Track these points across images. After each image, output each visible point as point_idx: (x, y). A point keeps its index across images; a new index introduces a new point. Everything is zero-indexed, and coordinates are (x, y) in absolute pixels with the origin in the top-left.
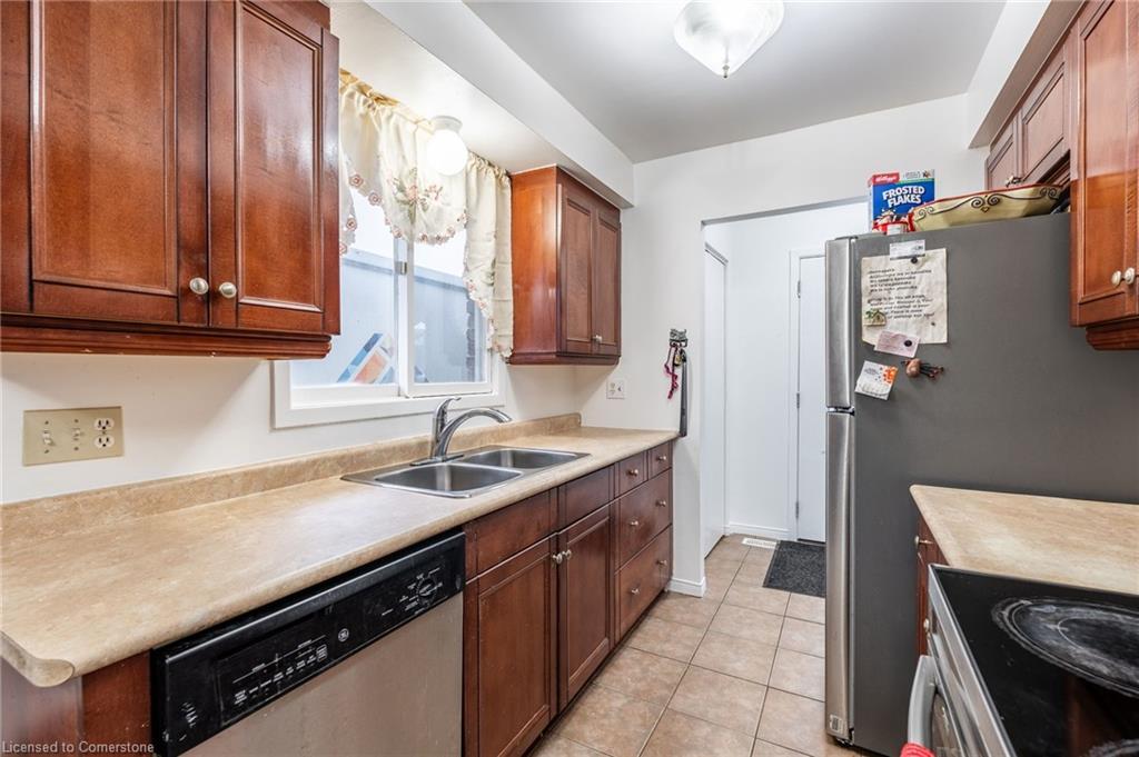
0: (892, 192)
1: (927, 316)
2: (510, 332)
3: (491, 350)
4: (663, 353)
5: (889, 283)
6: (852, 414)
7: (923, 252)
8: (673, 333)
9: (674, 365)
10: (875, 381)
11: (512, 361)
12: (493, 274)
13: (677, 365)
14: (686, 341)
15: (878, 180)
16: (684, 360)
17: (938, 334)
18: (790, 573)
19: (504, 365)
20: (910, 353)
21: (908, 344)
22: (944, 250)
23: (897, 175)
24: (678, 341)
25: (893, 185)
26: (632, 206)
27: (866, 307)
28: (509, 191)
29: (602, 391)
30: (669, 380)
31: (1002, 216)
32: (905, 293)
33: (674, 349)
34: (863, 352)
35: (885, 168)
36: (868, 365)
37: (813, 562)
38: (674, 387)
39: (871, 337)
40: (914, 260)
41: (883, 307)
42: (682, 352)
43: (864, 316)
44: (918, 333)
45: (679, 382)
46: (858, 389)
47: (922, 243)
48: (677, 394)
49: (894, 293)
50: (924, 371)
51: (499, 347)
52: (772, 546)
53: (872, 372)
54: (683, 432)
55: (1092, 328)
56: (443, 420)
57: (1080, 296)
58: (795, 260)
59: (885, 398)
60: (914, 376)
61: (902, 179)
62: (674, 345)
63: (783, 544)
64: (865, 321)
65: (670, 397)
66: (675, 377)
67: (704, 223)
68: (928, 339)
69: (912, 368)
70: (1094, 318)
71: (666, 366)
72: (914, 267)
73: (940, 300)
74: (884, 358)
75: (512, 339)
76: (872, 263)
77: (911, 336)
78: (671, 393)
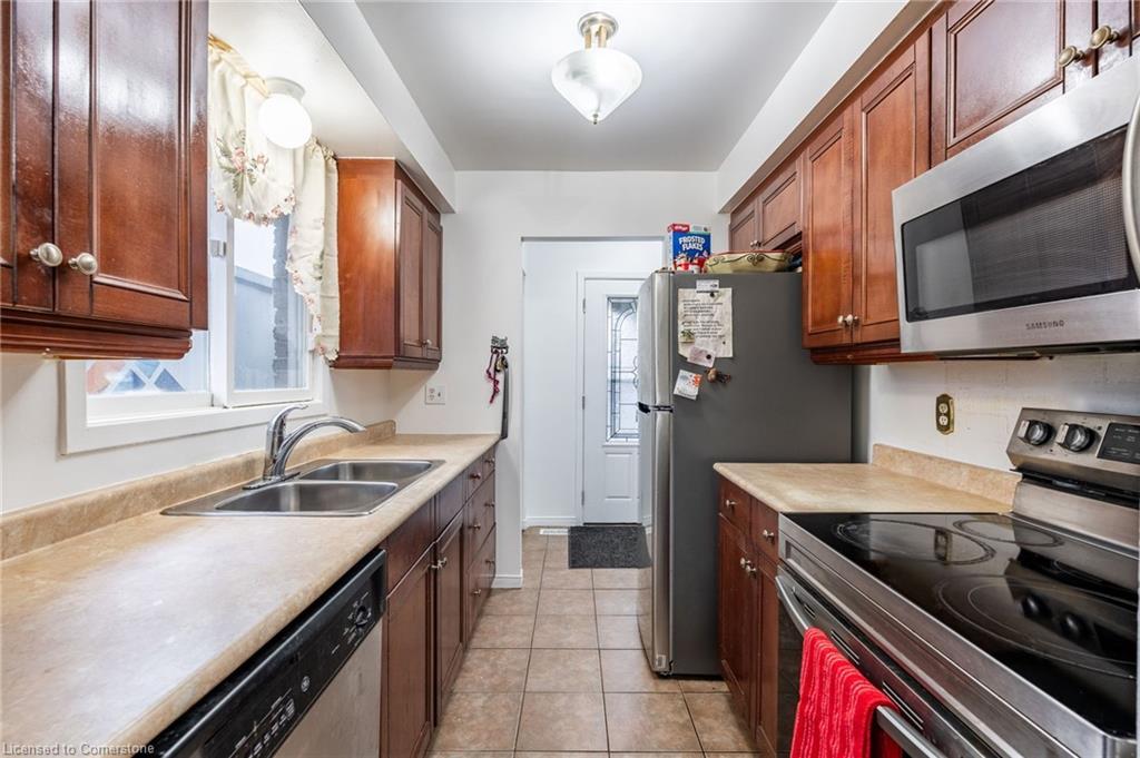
0: (685, 239)
1: (721, 337)
2: (336, 332)
3: (313, 352)
4: (484, 358)
5: (697, 310)
6: (671, 411)
7: (717, 289)
8: (495, 340)
9: (496, 370)
10: (687, 386)
11: (335, 365)
12: (321, 267)
13: (499, 371)
14: (506, 348)
15: (676, 228)
16: (506, 367)
17: (726, 351)
18: (586, 553)
19: (328, 368)
20: (709, 364)
21: (709, 357)
22: (730, 289)
23: (688, 226)
24: (499, 347)
25: (686, 233)
26: (453, 211)
27: (681, 328)
28: (336, 175)
29: (420, 396)
30: (490, 386)
31: (763, 269)
32: (707, 318)
33: (495, 356)
34: (678, 363)
35: (680, 219)
36: (682, 373)
38: (496, 391)
39: (685, 351)
40: (712, 295)
41: (692, 328)
42: (503, 358)
43: (680, 335)
44: (715, 349)
45: (501, 387)
46: (676, 392)
47: (717, 283)
48: (499, 399)
49: (700, 318)
50: (720, 377)
51: (323, 349)
52: (565, 533)
53: (685, 378)
54: (504, 435)
55: (814, 350)
56: (281, 433)
57: (810, 329)
58: (581, 280)
59: (694, 398)
60: (712, 381)
61: (692, 230)
62: (496, 352)
63: (573, 530)
64: (681, 338)
65: (491, 401)
66: (496, 382)
67: (522, 239)
68: (720, 355)
69: (711, 375)
70: (817, 344)
71: (488, 371)
72: (712, 300)
73: (728, 326)
74: (693, 368)
75: (338, 340)
76: (685, 294)
77: (710, 351)
78: (493, 397)
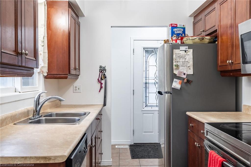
0: (176, 29)
1: (189, 67)
2: (46, 65)
4: (96, 74)
5: (180, 57)
6: (171, 94)
7: (187, 49)
8: (101, 67)
9: (101, 79)
10: (177, 84)
12: (43, 42)
13: (102, 79)
14: (105, 70)
15: (172, 25)
16: (106, 78)
17: (191, 72)
18: (138, 154)
20: (185, 77)
21: (184, 74)
22: (192, 49)
23: (177, 25)
24: (102, 70)
25: (176, 27)
26: (84, 16)
27: (174, 64)
28: (47, 7)
29: (71, 89)
30: (99, 85)
32: (184, 60)
33: (101, 73)
34: (173, 76)
35: (174, 22)
36: (175, 80)
37: (143, 149)
38: (101, 87)
39: (176, 72)
40: (186, 52)
41: (178, 64)
42: (104, 74)
43: (174, 66)
44: (186, 71)
45: (103, 85)
46: (173, 87)
47: (187, 47)
48: (103, 90)
49: (181, 60)
50: (188, 81)
52: (128, 147)
53: (176, 82)
54: (105, 105)
55: (221, 72)
56: (39, 101)
57: (220, 64)
58: (132, 41)
59: (179, 89)
60: (186, 83)
61: (178, 26)
62: (101, 72)
63: (131, 146)
65: (100, 91)
66: (101, 84)
67: (111, 27)
68: (189, 73)
69: (185, 81)
70: (222, 70)
71: (98, 79)
72: (185, 54)
73: (191, 63)
74: (179, 78)
76: (176, 51)
77: (185, 72)
78: (100, 90)
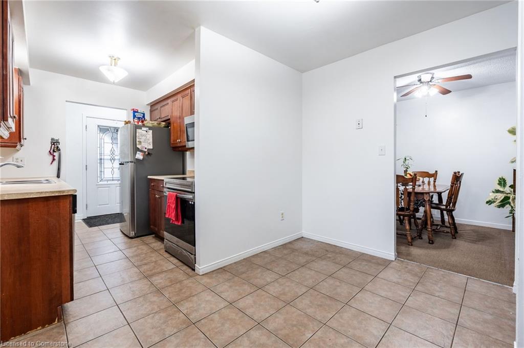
0: (137, 114)
1: (149, 143)
4: (47, 147)
5: (142, 135)
6: (135, 163)
7: (148, 130)
8: (52, 139)
9: (54, 151)
10: (139, 156)
14: (59, 143)
15: (134, 110)
16: (60, 150)
17: (151, 147)
20: (146, 150)
22: (152, 131)
24: (55, 142)
25: (137, 112)
26: (29, 85)
27: (137, 140)
30: (51, 157)
31: (160, 127)
32: (145, 138)
33: (53, 146)
34: (136, 150)
35: (136, 108)
36: (138, 152)
38: (54, 160)
39: (138, 146)
40: (146, 132)
41: (141, 140)
42: (58, 147)
44: (148, 146)
45: (56, 158)
46: (136, 158)
47: (148, 128)
48: (56, 162)
49: (143, 138)
50: (149, 154)
53: (139, 154)
55: (173, 147)
57: (172, 142)
59: (142, 159)
60: (147, 155)
61: (139, 111)
62: (53, 144)
64: (137, 143)
65: (51, 164)
66: (54, 156)
68: (149, 148)
69: (147, 153)
70: (174, 146)
71: (50, 152)
73: (151, 140)
74: (141, 151)
76: (138, 131)
77: (146, 147)
78: (52, 162)
